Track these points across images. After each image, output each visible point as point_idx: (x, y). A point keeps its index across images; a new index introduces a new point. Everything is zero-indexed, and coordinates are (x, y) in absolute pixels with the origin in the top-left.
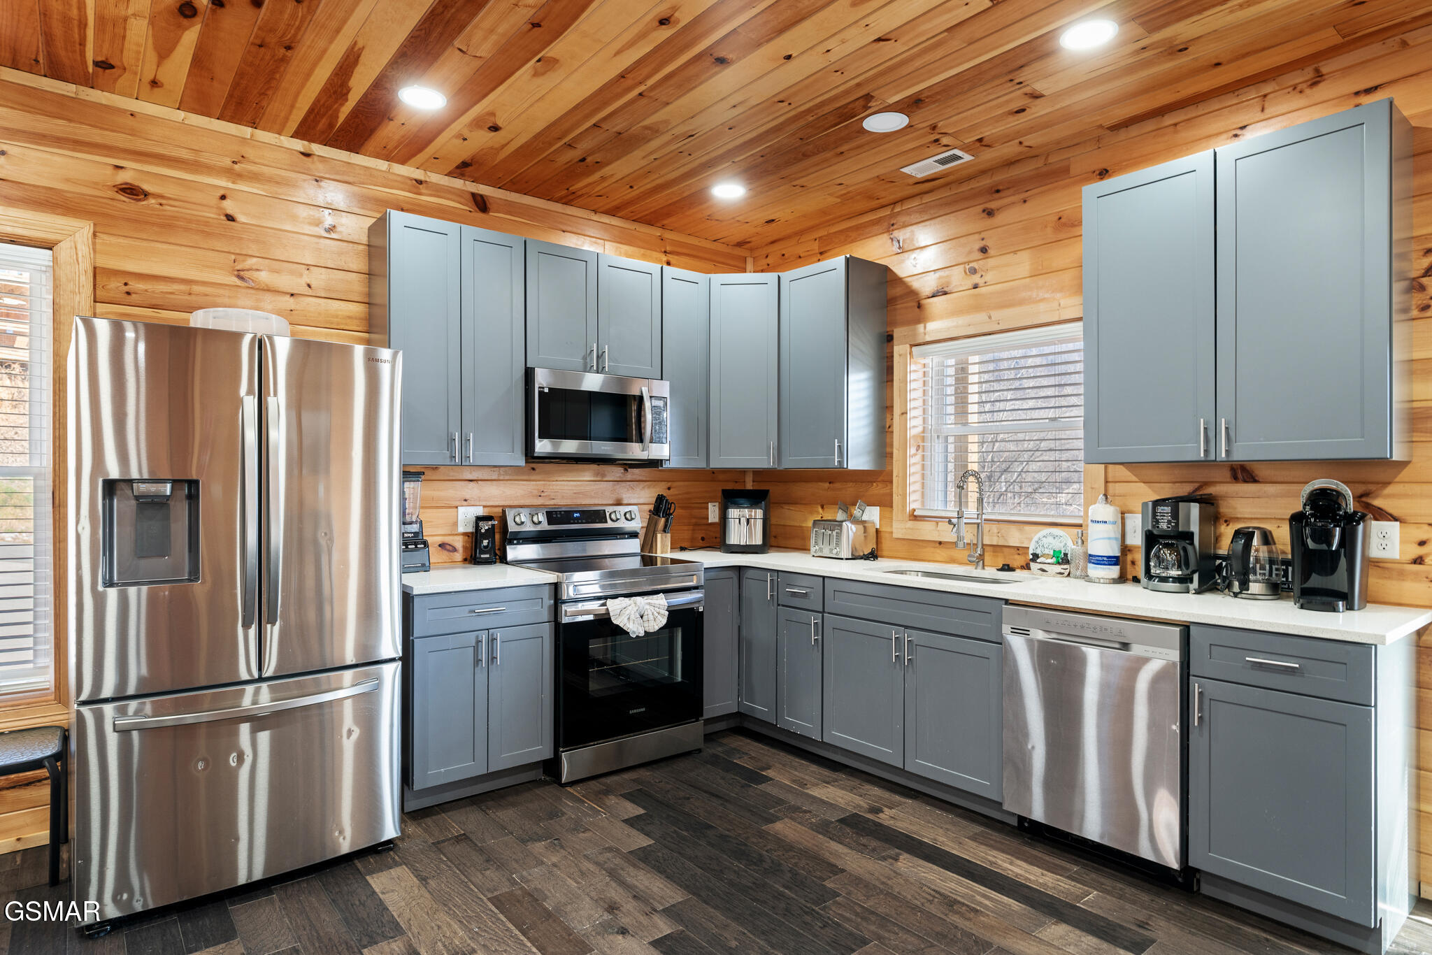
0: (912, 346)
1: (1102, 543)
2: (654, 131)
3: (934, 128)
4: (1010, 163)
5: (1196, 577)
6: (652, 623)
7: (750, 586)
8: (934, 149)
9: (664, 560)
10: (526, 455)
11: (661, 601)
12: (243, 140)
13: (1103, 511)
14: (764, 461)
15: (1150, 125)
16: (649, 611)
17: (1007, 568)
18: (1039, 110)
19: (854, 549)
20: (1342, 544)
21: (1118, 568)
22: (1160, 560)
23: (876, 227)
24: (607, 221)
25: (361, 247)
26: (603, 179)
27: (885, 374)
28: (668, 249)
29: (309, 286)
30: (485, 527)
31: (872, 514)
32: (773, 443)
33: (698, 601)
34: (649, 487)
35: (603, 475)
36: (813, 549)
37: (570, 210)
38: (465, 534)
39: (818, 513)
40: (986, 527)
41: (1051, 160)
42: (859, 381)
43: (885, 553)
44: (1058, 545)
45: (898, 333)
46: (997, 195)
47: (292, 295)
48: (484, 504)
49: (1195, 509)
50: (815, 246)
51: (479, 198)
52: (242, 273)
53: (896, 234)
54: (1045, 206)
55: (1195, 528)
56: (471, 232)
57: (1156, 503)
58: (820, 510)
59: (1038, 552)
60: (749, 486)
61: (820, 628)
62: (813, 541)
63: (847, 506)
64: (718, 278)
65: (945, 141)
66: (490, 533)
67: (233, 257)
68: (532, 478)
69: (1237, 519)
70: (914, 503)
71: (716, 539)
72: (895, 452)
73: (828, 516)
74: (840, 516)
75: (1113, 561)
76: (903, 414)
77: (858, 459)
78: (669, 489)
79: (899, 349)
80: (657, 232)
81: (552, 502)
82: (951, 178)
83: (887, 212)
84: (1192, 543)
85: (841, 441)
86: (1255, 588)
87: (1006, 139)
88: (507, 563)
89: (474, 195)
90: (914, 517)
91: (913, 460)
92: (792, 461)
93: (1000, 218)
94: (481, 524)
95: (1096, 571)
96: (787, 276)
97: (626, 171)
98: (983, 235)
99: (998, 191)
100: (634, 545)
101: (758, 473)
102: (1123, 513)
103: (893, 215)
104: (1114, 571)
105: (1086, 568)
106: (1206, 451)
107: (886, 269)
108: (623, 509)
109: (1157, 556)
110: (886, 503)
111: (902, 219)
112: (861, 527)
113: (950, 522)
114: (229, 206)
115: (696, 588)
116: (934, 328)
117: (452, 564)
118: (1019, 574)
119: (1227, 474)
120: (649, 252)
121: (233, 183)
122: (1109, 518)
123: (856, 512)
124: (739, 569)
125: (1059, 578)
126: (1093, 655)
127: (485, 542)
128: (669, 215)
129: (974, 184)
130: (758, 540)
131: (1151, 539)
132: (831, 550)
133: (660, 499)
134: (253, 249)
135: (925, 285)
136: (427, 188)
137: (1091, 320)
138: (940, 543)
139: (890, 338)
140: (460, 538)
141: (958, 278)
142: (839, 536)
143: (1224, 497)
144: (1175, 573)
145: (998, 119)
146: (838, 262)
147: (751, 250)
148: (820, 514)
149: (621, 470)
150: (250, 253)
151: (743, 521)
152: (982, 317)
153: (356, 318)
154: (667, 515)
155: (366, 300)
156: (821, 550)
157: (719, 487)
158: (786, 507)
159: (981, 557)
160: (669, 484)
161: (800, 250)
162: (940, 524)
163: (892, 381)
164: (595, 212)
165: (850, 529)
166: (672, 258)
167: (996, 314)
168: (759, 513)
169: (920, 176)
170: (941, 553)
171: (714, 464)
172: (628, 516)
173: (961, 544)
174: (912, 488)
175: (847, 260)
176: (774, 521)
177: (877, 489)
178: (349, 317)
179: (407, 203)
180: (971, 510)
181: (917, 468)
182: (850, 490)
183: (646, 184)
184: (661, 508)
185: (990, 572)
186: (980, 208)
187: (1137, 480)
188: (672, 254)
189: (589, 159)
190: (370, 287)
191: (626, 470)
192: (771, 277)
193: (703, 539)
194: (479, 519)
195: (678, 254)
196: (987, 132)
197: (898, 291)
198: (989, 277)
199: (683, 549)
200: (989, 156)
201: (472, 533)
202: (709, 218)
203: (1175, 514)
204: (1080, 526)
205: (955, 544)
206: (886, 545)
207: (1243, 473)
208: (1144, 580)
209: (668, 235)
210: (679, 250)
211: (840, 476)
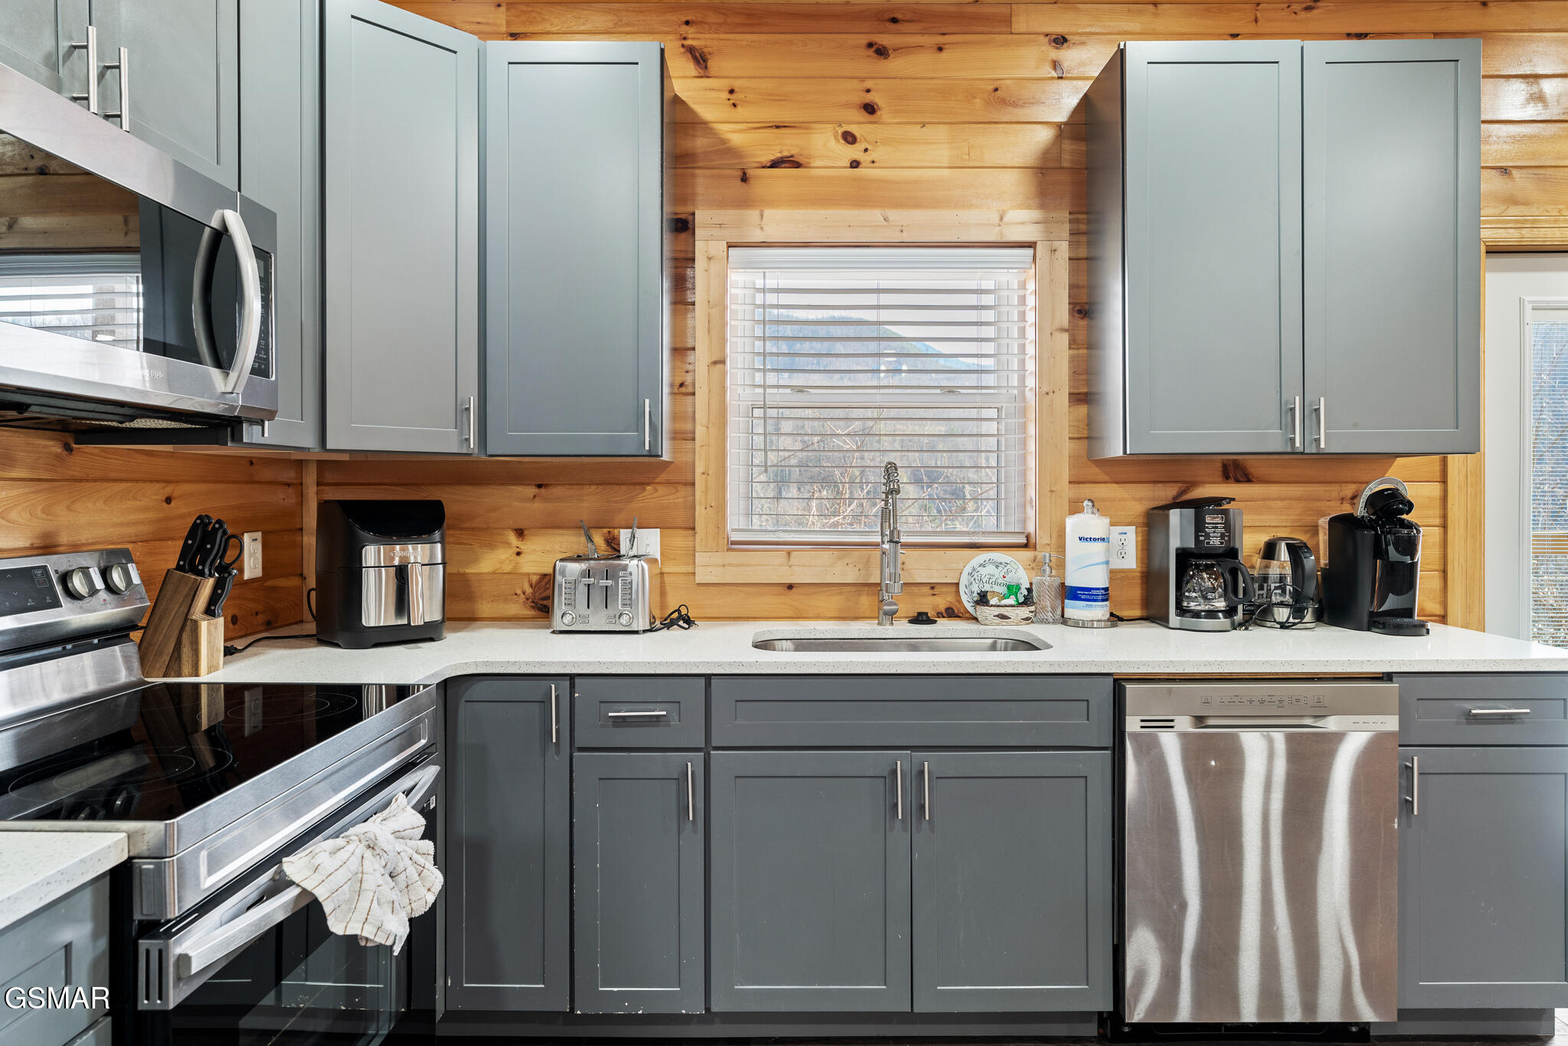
0: (730, 246)
17: (923, 618)
31: (650, 542)
32: (473, 399)
39: (508, 544)
44: (1010, 577)
45: (704, 218)
46: (893, 27)
58: (512, 538)
70: (735, 523)
76: (715, 363)
78: (168, 500)
79: (705, 247)
93: (900, 64)
98: (867, 84)
99: (894, 19)
110: (677, 523)
119: (1216, 471)
126: (1253, 742)
130: (435, 611)
132: (612, 618)
135: (751, 145)
138: (790, 587)
139: (688, 225)
141: (820, 145)
142: (630, 588)
152: (870, 215)
154: (220, 568)
156: (584, 618)
160: (169, 490)
162: (794, 554)
167: (897, 215)
168: (437, 552)
177: (657, 496)
182: (586, 501)
185: (904, 629)
186: (861, 40)
187: (1107, 478)
197: (701, 144)
198: (880, 153)
207: (1236, 470)
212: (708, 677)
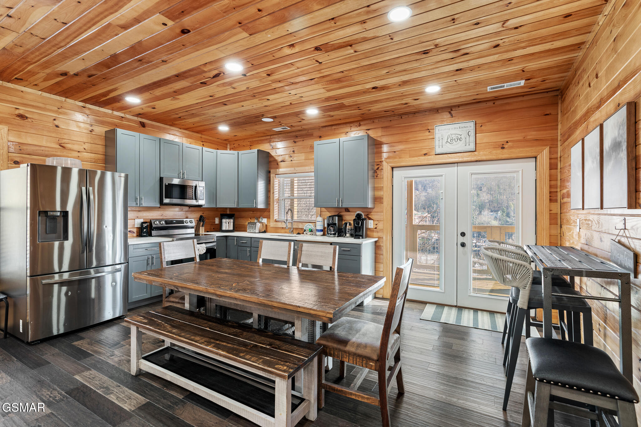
0: (275, 175)
1: (319, 226)
2: (204, 114)
3: (280, 122)
4: (300, 131)
5: (337, 233)
6: (201, 252)
7: (229, 241)
8: (280, 126)
9: (202, 235)
10: (160, 203)
11: (204, 246)
12: (61, 102)
13: (320, 219)
14: (234, 206)
15: (330, 128)
16: (201, 248)
17: (299, 234)
18: (304, 122)
19: (260, 230)
20: (361, 225)
21: (322, 232)
22: (330, 230)
23: (266, 141)
24: (184, 132)
25: (102, 137)
26: (185, 122)
27: (268, 182)
28: (203, 140)
29: (85, 149)
30: (145, 225)
31: (265, 220)
32: (236, 200)
33: (214, 246)
34: (197, 213)
35: (182, 209)
36: (248, 231)
37: (172, 128)
38: (137, 228)
40: (294, 223)
41: (309, 131)
42: (261, 184)
43: (268, 231)
44: (310, 227)
45: (272, 171)
46: (297, 138)
47: (79, 152)
48: (144, 218)
49: (337, 218)
50: (249, 143)
51: (142, 123)
52: (61, 144)
53: (271, 143)
54: (308, 142)
55: (337, 222)
56: (143, 136)
57: (329, 217)
58: (250, 219)
59: (306, 229)
60: (228, 213)
61: (250, 251)
62: (248, 229)
63: (258, 218)
64: (219, 151)
65: (283, 125)
66: (146, 227)
67: (58, 139)
68: (160, 210)
69: (346, 220)
70: (276, 217)
71: (219, 228)
72: (271, 203)
73: (252, 221)
74: (256, 221)
75: (322, 231)
76: (273, 193)
77: (261, 205)
78: (204, 214)
79: (272, 175)
80: (200, 135)
81: (166, 218)
82: (285, 132)
83: (269, 137)
84: (336, 226)
85: (256, 200)
86: (348, 235)
87: (298, 126)
88: (152, 236)
89: (140, 122)
90: (276, 221)
91: (276, 206)
92: (241, 206)
93: (297, 144)
94: (143, 224)
95: (318, 233)
96: (240, 152)
97: (194, 121)
98: (293, 147)
99: (297, 137)
100: (193, 231)
101: (231, 209)
102: (324, 219)
103: (270, 138)
104: (322, 233)
105: (316, 233)
106: (338, 205)
107: (269, 153)
108: (188, 220)
109: (330, 229)
110: (268, 217)
111: (273, 140)
112: (262, 224)
113: (284, 222)
114: (56, 122)
115: (214, 242)
116: (281, 170)
117: (133, 237)
118: (301, 235)
119: (344, 210)
120: (197, 141)
121: (58, 115)
122: (321, 220)
123: (260, 220)
124: (226, 237)
125: (310, 235)
127: (145, 230)
128: (204, 131)
129: (291, 134)
130: (231, 228)
131: (328, 225)
132: (253, 231)
133: (201, 217)
134: (66, 137)
135: (279, 159)
136: (125, 119)
137: (316, 172)
138: (283, 228)
139: (270, 172)
140: (136, 229)
141: (287, 158)
142: (255, 226)
143: (344, 215)
144: (333, 233)
145: (295, 122)
146: (255, 151)
147: (229, 142)
148: (250, 220)
149: (188, 208)
150: (64, 138)
151: (227, 223)
152: (293, 169)
153: (101, 160)
154: (203, 221)
155: (104, 154)
156: (250, 231)
157: (219, 213)
158: (239, 219)
159: (293, 231)
160: (203, 212)
161: (244, 144)
162: (282, 223)
163: (270, 184)
164: (180, 129)
165: (258, 225)
166: (204, 143)
167: (296, 169)
168: (232, 220)
169: (277, 131)
170: (283, 231)
171: (218, 206)
172: (191, 222)
173: (287, 228)
174: (276, 213)
175: (258, 150)
176: (236, 223)
177: (266, 214)
178: (99, 159)
179: (118, 124)
180: (289, 218)
181: (277, 208)
182: (258, 214)
183: (199, 124)
184: (201, 219)
185: (295, 235)
186: (293, 140)
187: (326, 211)
188: (204, 142)
189: (182, 118)
190: (105, 150)
191: (189, 208)
192: (236, 152)
193: (214, 229)
194: (142, 223)
195: (206, 142)
196: (293, 124)
197: (272, 159)
198: (295, 159)
199: (208, 232)
200: (294, 129)
201: (140, 227)
202: (217, 133)
203: (333, 219)
204: (315, 222)
205: (286, 228)
206: (269, 229)
207: (347, 210)
208: (327, 235)
209: (203, 136)
210: (207, 141)
211: (256, 210)
212: (251, 237)
